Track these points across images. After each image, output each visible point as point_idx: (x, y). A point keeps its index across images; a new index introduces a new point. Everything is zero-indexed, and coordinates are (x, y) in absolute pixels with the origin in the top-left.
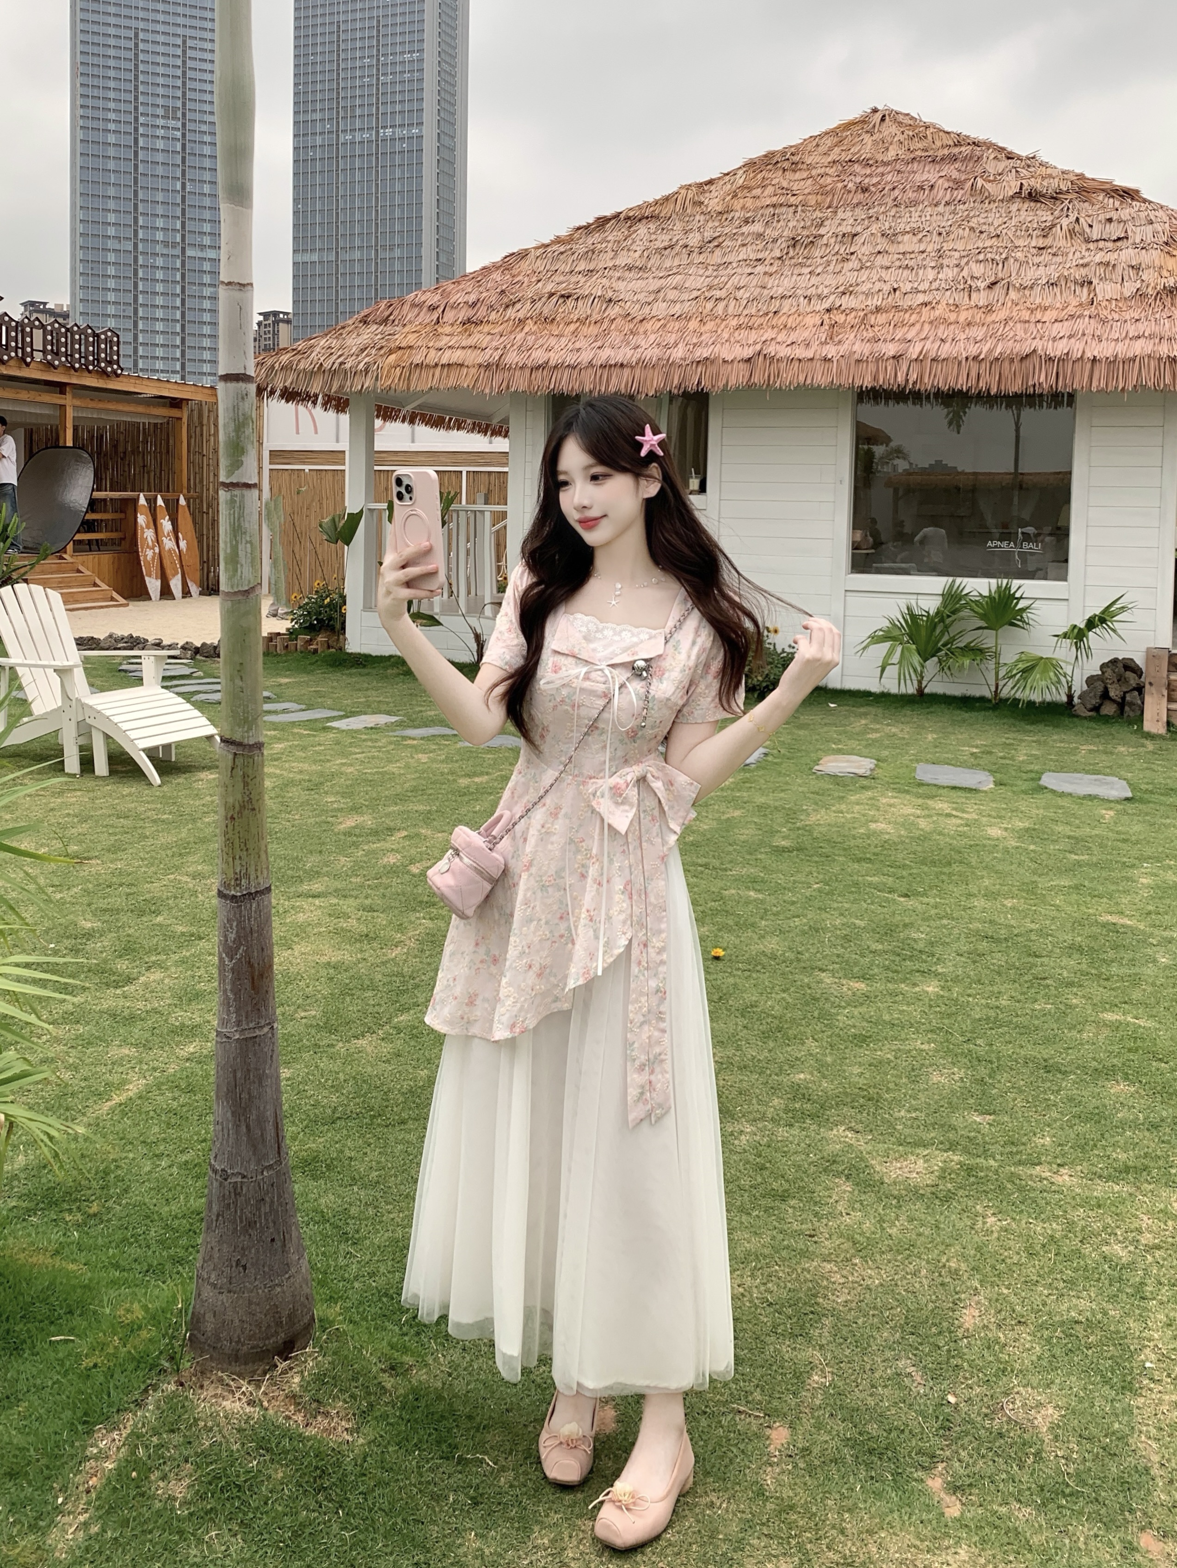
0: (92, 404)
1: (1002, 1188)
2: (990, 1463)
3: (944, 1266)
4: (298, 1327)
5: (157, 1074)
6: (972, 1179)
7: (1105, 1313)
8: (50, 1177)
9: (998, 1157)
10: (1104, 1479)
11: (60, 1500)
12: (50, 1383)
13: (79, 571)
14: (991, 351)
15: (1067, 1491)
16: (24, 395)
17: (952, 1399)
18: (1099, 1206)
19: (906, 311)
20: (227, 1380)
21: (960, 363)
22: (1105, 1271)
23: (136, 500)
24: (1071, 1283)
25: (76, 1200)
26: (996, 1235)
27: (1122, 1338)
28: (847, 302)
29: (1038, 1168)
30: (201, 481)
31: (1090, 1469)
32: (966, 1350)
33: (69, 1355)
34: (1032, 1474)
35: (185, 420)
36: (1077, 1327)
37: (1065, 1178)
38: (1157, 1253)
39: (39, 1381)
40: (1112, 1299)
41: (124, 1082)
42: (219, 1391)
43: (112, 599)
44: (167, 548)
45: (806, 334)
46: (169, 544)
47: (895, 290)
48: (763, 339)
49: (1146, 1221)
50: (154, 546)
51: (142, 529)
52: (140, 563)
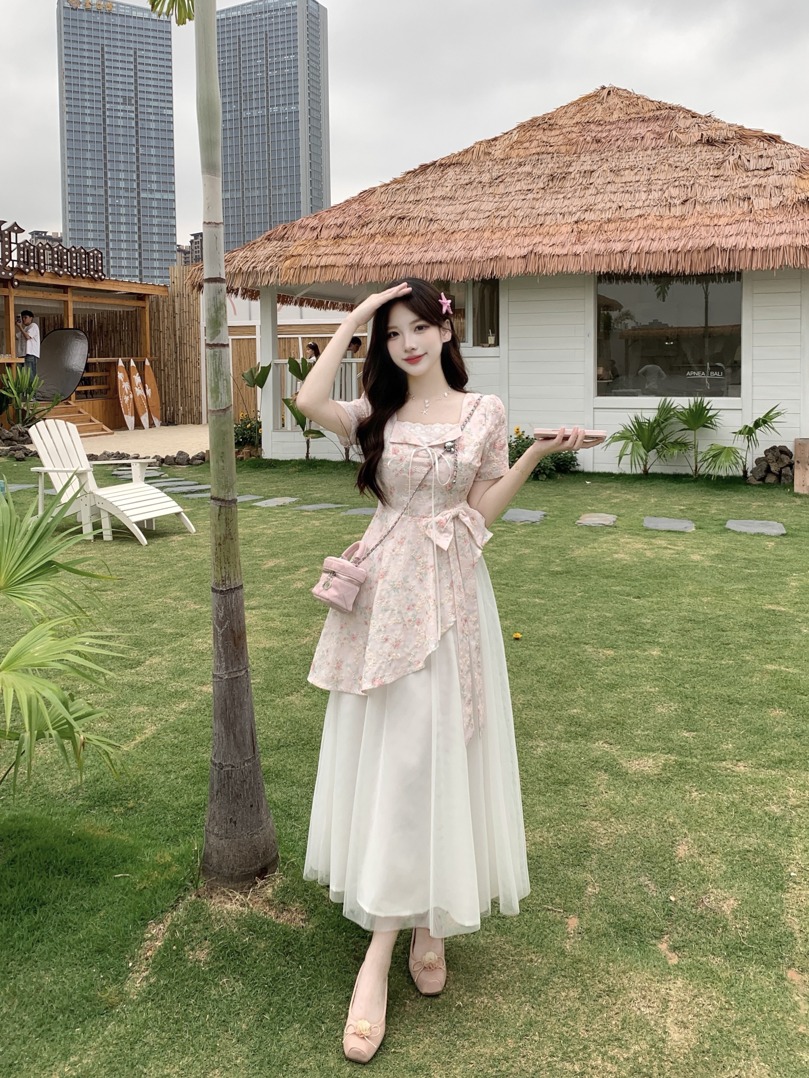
0: (85, 300)
1: (701, 775)
2: (696, 934)
3: (666, 821)
4: (269, 860)
5: (163, 723)
6: (683, 770)
7: (766, 845)
8: (102, 786)
9: (699, 757)
10: (765, 940)
11: (130, 964)
12: (118, 900)
13: (80, 412)
14: (684, 246)
15: (743, 947)
16: (40, 295)
17: (672, 898)
18: (762, 783)
19: (628, 221)
20: (227, 892)
21: (664, 254)
22: (765, 821)
23: (116, 363)
24: (745, 829)
25: (119, 799)
26: (698, 802)
27: (776, 859)
28: (589, 216)
29: (724, 763)
30: (160, 349)
31: (757, 935)
32: (680, 870)
33: (128, 883)
34: (721, 939)
35: (147, 308)
36: (749, 854)
37: (741, 768)
38: (799, 810)
39: (110, 899)
40: (771, 837)
41: (143, 728)
42: (222, 899)
43: (103, 430)
44: (138, 394)
45: (562, 238)
46: (139, 391)
47: (620, 207)
48: (534, 242)
49: (792, 791)
50: (129, 393)
51: (121, 382)
52: (120, 405)
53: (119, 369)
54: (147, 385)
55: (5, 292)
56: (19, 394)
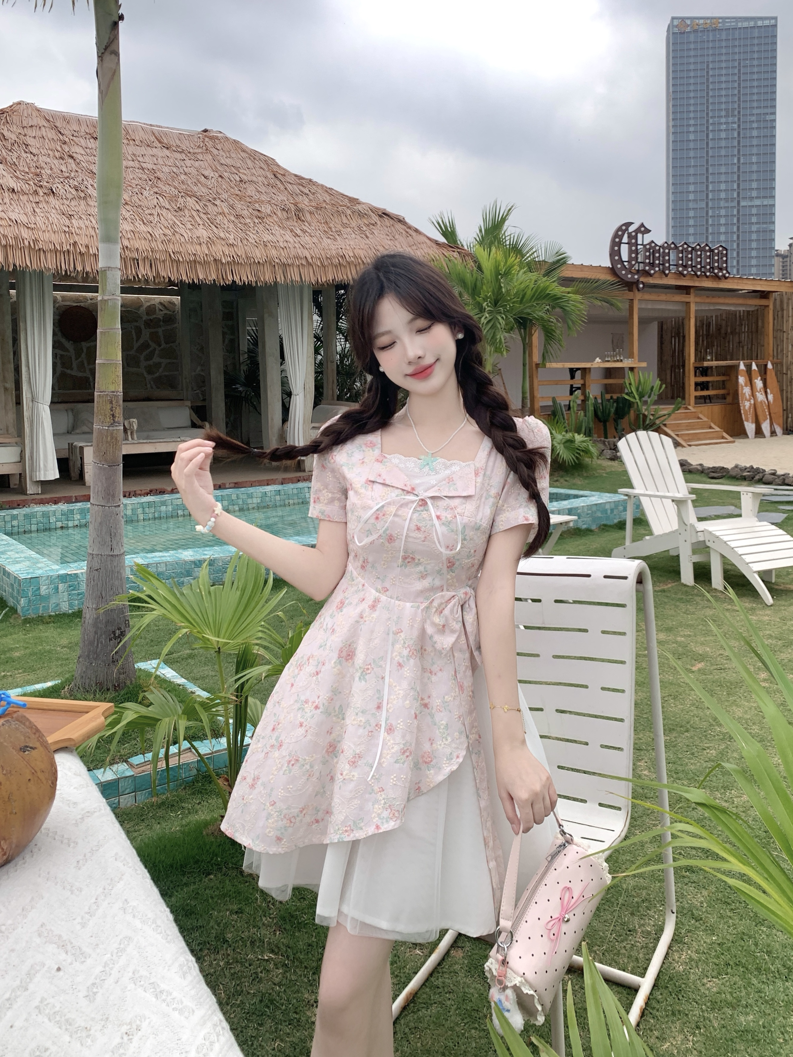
0: (708, 300)
13: (699, 418)
16: (663, 297)
23: (739, 365)
30: (782, 350)
35: (771, 307)
43: (723, 438)
44: (759, 400)
46: (760, 397)
50: (750, 399)
51: (742, 387)
52: (740, 411)
53: (740, 373)
54: (768, 390)
55: (630, 295)
56: (640, 398)
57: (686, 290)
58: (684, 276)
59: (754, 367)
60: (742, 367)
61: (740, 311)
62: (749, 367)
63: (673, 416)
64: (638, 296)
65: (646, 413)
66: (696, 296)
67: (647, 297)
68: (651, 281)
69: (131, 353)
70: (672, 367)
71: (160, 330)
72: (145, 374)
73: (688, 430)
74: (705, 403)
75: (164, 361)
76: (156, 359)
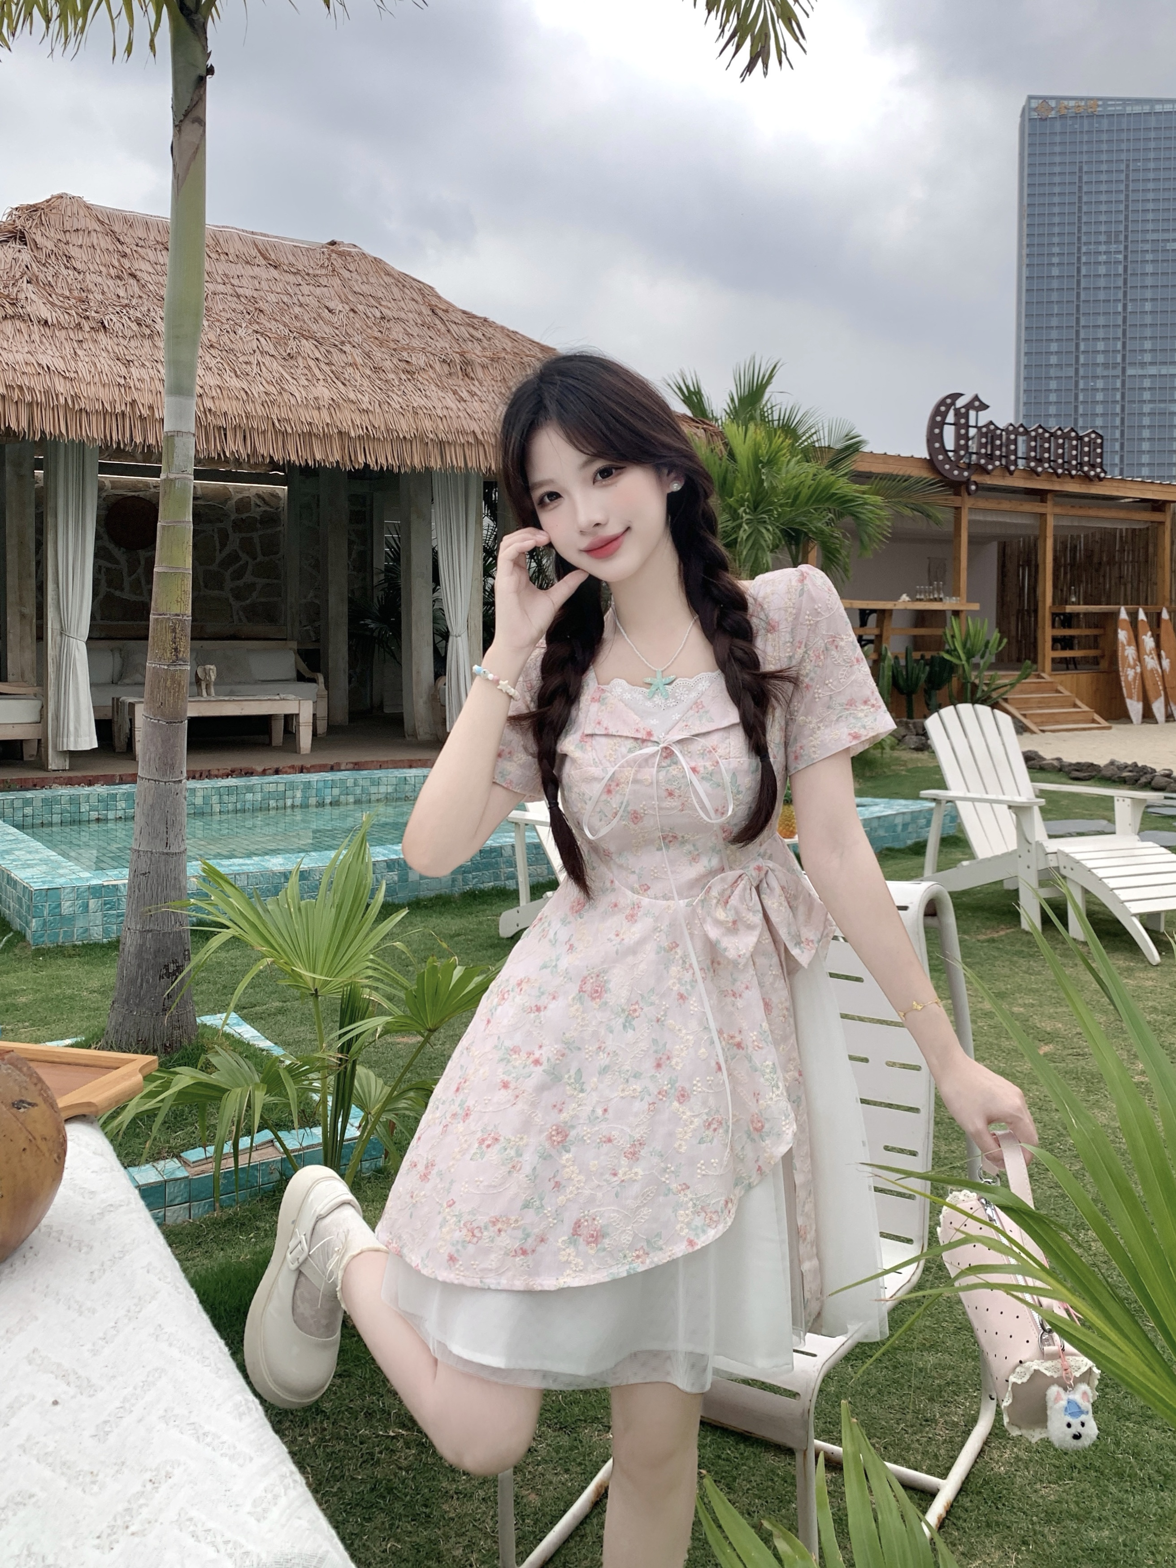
0: (1073, 512)
13: (1057, 691)
16: (1006, 505)
23: (1118, 613)
35: (1168, 524)
43: (1093, 721)
44: (1149, 668)
46: (1151, 662)
50: (1136, 665)
51: (1123, 646)
52: (1120, 684)
53: (1120, 624)
54: (1163, 653)
55: (956, 501)
56: (968, 659)
57: (1040, 495)
58: (1038, 474)
59: (1142, 616)
60: (1123, 615)
61: (1121, 530)
62: (1133, 615)
63: (1018, 687)
64: (968, 503)
65: (977, 681)
66: (1056, 504)
67: (982, 504)
68: (988, 480)
69: (211, 568)
70: (1019, 611)
71: (255, 536)
72: (231, 600)
73: (1040, 708)
74: (1068, 669)
75: (261, 581)
76: (248, 578)
